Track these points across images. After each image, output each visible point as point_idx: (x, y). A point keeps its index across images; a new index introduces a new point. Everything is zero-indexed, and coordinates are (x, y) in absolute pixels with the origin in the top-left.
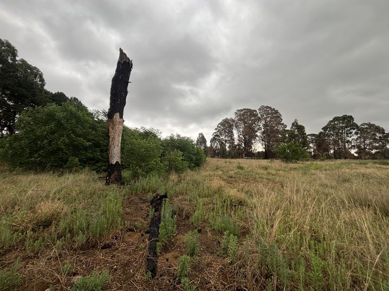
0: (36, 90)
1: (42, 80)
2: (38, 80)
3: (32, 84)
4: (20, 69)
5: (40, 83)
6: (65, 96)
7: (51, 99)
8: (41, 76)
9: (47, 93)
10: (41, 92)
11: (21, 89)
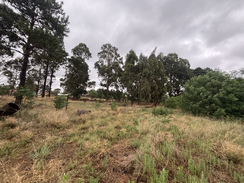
0: (187, 70)
1: (189, 64)
2: (187, 65)
3: (185, 68)
4: (180, 63)
5: (188, 66)
6: (201, 69)
7: (193, 73)
8: (188, 63)
9: (191, 70)
10: (189, 71)
11: (180, 72)
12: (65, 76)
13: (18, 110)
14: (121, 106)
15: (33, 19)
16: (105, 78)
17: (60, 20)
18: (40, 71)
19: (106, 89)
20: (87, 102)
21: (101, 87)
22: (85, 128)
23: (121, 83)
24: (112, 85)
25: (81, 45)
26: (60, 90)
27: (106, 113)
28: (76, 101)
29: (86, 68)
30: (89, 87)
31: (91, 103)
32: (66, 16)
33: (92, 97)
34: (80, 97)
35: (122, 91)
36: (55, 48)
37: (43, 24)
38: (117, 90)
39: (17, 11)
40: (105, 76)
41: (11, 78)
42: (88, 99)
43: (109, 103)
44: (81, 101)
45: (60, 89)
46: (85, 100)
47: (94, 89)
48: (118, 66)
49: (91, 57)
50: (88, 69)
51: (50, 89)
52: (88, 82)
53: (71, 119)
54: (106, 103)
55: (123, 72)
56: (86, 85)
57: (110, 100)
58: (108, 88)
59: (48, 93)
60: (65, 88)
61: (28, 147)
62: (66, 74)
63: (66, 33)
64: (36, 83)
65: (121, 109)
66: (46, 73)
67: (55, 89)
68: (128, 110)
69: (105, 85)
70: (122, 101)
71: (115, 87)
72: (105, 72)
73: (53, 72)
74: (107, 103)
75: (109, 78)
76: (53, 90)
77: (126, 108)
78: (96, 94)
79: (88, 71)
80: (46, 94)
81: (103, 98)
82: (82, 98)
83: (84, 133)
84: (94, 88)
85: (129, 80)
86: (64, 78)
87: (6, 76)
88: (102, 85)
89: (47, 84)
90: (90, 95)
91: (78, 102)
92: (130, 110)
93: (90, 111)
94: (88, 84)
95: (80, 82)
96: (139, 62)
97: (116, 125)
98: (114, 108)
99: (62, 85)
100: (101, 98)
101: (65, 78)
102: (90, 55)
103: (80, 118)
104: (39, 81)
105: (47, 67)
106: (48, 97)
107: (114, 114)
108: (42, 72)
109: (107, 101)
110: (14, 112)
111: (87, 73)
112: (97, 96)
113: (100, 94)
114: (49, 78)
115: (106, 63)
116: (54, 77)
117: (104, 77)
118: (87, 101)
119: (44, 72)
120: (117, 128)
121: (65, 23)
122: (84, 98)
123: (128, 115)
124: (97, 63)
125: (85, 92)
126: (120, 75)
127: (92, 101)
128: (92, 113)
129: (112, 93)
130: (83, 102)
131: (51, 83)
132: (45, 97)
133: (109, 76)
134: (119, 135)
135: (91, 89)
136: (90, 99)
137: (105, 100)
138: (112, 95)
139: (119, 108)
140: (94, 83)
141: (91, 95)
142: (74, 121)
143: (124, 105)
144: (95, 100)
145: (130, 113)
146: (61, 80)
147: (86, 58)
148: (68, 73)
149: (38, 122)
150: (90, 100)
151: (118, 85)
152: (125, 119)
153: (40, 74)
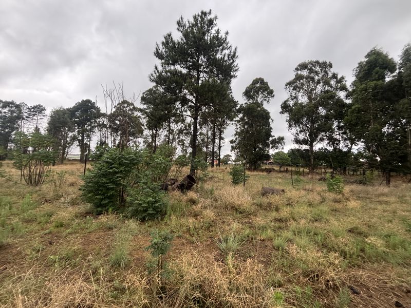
12: (235, 135)
13: (195, 183)
14: (352, 183)
15: (198, 71)
16: (303, 128)
17: (226, 58)
18: (207, 135)
19: (309, 148)
20: (273, 174)
21: (297, 146)
22: (280, 219)
23: (345, 133)
24: (322, 140)
25: (255, 82)
26: (230, 156)
27: (318, 198)
28: (255, 173)
29: (266, 116)
30: (272, 147)
31: (280, 175)
32: (233, 50)
33: (281, 165)
34: (260, 166)
35: (351, 148)
36: (224, 100)
37: (208, 74)
38: (335, 149)
39: (185, 71)
40: (302, 123)
41: (184, 147)
42: (274, 169)
43: (318, 177)
44: (263, 172)
45: (230, 154)
46: (269, 171)
47: (283, 151)
48: (332, 97)
49: (274, 96)
50: (269, 117)
51: (219, 156)
52: (271, 139)
53: (255, 201)
54: (310, 176)
55: (350, 106)
56: (268, 146)
57: (319, 171)
58: (311, 146)
59: (218, 162)
60: (237, 152)
61: (212, 231)
62: (236, 132)
63: (234, 73)
64: (205, 149)
65: (352, 191)
66: (214, 135)
67: (225, 156)
68: (377, 193)
69: (304, 142)
70: (352, 173)
71: (329, 143)
72: (302, 116)
73: (221, 132)
74: (314, 177)
75: (312, 125)
76: (222, 157)
77: (370, 188)
78: (287, 160)
79: (270, 120)
80: (216, 162)
81: (302, 167)
82: (264, 167)
83: (280, 228)
84: (283, 148)
85: (369, 121)
86: (234, 139)
87: (179, 145)
88: (297, 141)
89: (215, 150)
90: (276, 162)
91: (259, 174)
92: (383, 195)
93: (283, 191)
94: (271, 143)
95: (257, 141)
96: (400, 72)
97: (350, 227)
98: (335, 187)
99: (233, 148)
100: (297, 166)
101: (236, 138)
102: (271, 93)
103: (268, 200)
104: (207, 148)
105: (214, 128)
106: (218, 167)
107: (336, 201)
108: (210, 135)
109: (311, 172)
110: (192, 186)
111: (269, 125)
112: (289, 162)
113: (295, 159)
114: (217, 141)
115: (303, 99)
116: (223, 139)
117: (301, 126)
118: (272, 172)
119: (211, 134)
120: (353, 232)
121: (232, 59)
122: (267, 167)
123: (379, 207)
124: (285, 103)
125: (268, 157)
126: (339, 116)
127: (280, 172)
128: (288, 194)
129: (322, 156)
130: (265, 174)
131: (220, 147)
132: (215, 166)
133: (313, 123)
134: (362, 250)
135: (277, 151)
136: (277, 168)
137: (307, 170)
138: (324, 160)
139: (347, 189)
140: (281, 140)
141: (278, 161)
142: (261, 206)
143: (361, 182)
144: (287, 171)
145: (387, 203)
146: (232, 142)
147: (265, 100)
148: (239, 131)
149: (216, 201)
150: (277, 171)
151: (338, 137)
152: (374, 216)
153: (208, 138)
